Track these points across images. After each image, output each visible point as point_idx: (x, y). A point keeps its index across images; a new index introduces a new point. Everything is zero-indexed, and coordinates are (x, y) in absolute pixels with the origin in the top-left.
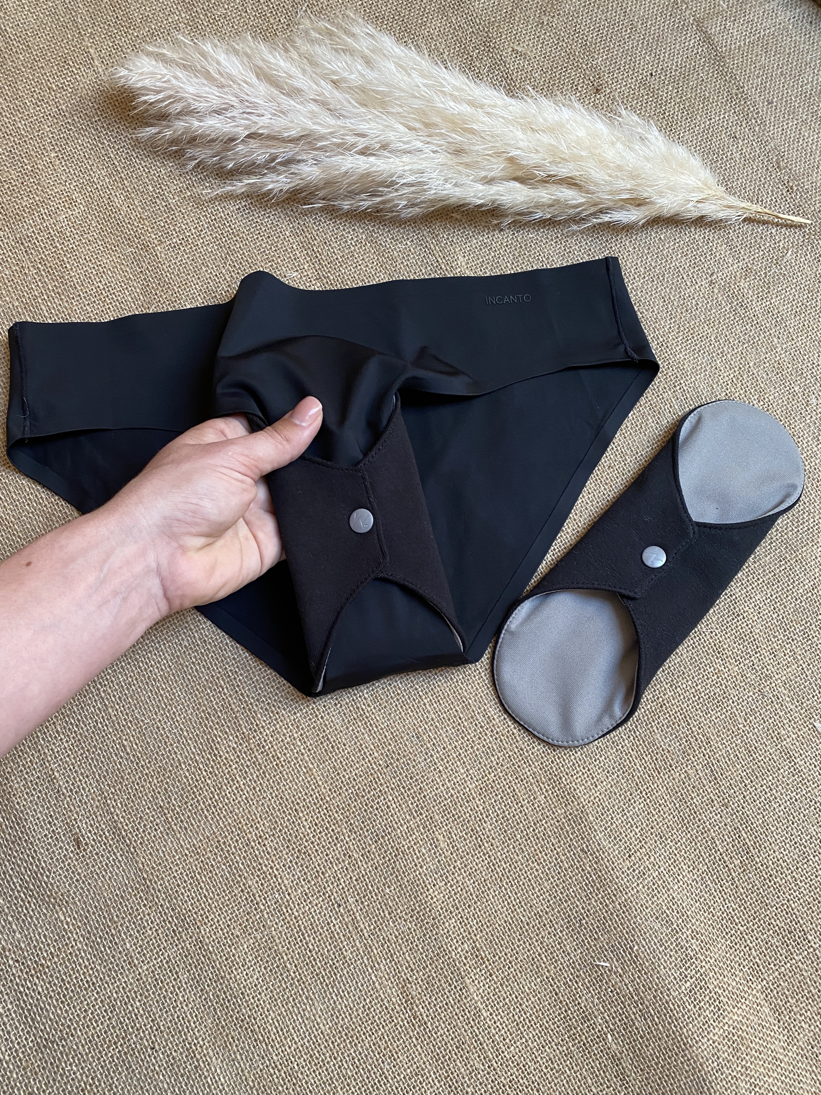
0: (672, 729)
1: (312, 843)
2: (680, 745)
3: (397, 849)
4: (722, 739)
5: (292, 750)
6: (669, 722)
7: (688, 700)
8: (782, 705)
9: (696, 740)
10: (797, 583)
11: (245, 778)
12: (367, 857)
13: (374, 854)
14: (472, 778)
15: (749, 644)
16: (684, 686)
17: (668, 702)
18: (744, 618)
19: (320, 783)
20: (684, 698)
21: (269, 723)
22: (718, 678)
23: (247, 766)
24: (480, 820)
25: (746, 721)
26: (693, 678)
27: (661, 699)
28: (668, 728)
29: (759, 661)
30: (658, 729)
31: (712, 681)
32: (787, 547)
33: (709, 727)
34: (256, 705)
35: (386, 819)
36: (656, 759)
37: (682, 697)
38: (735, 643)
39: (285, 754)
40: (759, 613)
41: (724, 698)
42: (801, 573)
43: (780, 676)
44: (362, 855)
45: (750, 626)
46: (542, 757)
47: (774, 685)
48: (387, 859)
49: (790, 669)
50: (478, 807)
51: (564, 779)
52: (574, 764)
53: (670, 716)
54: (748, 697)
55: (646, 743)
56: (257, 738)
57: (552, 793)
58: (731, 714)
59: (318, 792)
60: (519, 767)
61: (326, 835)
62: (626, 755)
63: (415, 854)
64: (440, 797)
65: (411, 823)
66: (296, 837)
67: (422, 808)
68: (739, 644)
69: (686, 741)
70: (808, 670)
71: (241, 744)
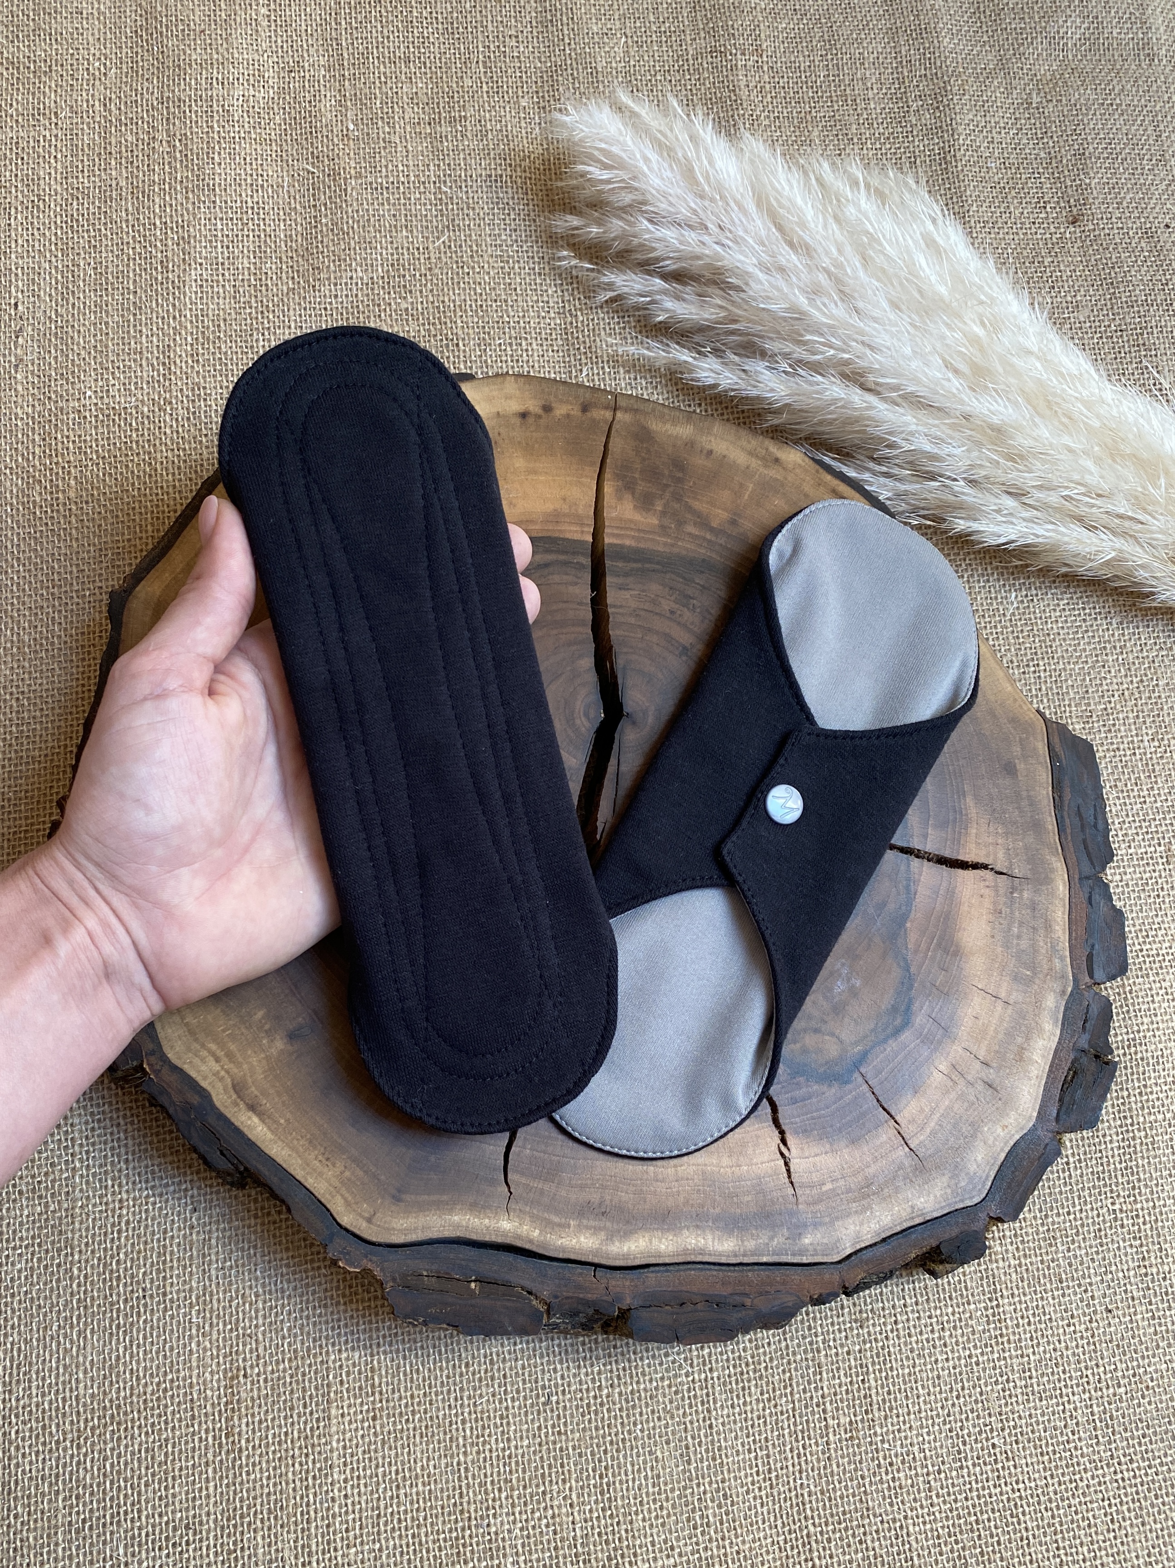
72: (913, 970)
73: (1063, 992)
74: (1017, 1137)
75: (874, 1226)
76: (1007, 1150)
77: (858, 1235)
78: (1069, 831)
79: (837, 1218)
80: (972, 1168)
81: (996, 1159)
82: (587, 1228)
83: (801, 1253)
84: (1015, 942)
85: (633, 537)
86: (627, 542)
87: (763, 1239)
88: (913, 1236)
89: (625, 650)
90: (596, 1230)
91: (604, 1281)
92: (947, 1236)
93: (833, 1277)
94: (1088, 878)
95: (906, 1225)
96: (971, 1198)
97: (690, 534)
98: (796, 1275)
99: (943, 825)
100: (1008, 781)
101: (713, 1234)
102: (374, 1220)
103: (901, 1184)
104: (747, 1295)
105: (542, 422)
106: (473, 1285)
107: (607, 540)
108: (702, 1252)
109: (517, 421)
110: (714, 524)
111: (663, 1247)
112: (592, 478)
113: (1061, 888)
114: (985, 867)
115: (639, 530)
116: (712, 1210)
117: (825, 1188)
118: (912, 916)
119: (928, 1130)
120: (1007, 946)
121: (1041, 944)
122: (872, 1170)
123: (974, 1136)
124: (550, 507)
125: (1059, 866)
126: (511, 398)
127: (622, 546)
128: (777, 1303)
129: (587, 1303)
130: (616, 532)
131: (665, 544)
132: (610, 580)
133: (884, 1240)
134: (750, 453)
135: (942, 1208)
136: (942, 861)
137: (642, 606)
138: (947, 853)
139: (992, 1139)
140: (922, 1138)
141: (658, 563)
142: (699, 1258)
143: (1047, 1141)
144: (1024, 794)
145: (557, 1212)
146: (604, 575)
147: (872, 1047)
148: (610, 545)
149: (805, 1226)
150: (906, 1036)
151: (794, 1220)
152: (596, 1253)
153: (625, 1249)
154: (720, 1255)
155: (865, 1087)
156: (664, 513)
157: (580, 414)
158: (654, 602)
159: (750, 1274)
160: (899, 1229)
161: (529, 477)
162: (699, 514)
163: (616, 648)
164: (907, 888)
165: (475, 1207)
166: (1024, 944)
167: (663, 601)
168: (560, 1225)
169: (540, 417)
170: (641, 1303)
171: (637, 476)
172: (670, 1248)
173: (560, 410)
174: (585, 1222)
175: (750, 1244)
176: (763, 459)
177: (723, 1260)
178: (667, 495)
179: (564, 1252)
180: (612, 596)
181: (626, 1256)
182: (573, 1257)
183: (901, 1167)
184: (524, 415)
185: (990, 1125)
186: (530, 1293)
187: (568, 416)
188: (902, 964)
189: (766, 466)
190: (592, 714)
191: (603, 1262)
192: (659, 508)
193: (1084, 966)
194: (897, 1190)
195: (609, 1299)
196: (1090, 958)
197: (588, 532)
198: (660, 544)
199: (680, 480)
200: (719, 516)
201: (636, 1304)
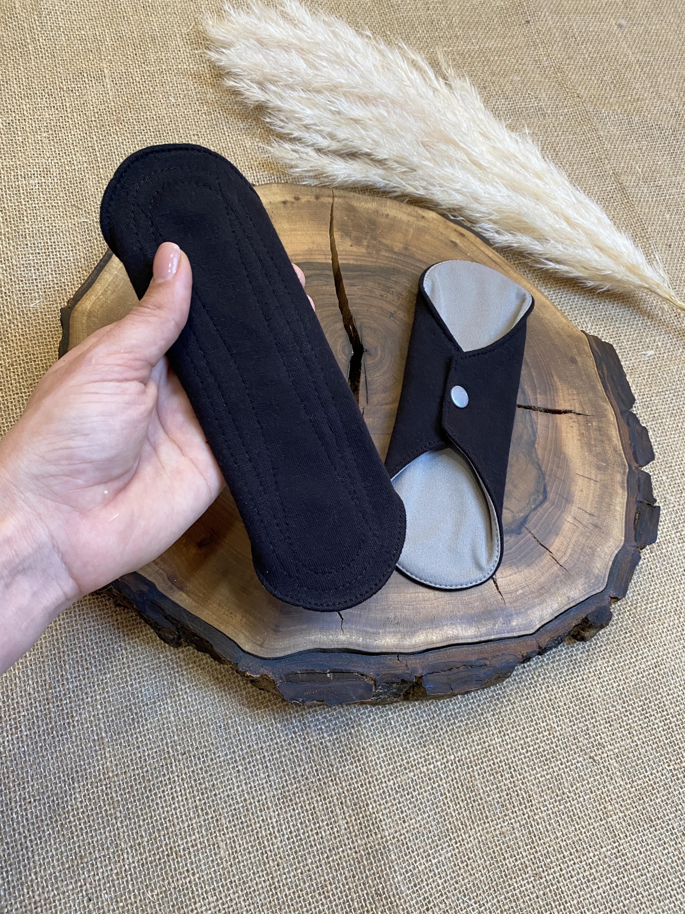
0: (494, 778)
1: (79, 819)
2: (500, 797)
3: (171, 848)
4: (545, 801)
5: (89, 712)
6: (492, 770)
7: (516, 751)
8: (612, 779)
9: (518, 795)
10: (640, 657)
11: (30, 729)
12: (136, 850)
13: (144, 848)
14: (271, 786)
15: (585, 706)
16: (514, 735)
17: (494, 749)
18: (583, 680)
19: (108, 755)
20: (512, 748)
21: (76, 677)
22: (550, 734)
23: (37, 717)
24: (270, 834)
25: (572, 787)
26: (524, 729)
27: (487, 744)
28: (490, 776)
29: (594, 727)
30: (479, 775)
31: (544, 737)
32: (634, 621)
33: (533, 785)
34: (69, 655)
35: (168, 812)
36: (472, 807)
37: (509, 746)
38: (571, 702)
39: (81, 714)
40: (599, 678)
41: (553, 757)
42: (645, 648)
43: (613, 747)
44: (131, 847)
45: (588, 689)
46: (352, 778)
47: (605, 755)
48: (158, 857)
49: (624, 742)
50: (271, 819)
51: (371, 806)
52: (384, 792)
53: (494, 764)
54: (578, 762)
55: (464, 787)
56: (58, 689)
57: (356, 820)
58: (558, 775)
59: (103, 765)
60: (324, 783)
61: (97, 813)
62: (442, 795)
63: (190, 858)
64: (232, 798)
65: (194, 821)
66: (64, 808)
67: (210, 807)
68: (576, 705)
69: (507, 795)
70: (642, 748)
71: (38, 692)
72: (543, 469)
73: (624, 473)
74: (616, 552)
75: (550, 611)
76: (612, 559)
77: (542, 618)
78: (610, 389)
79: (528, 609)
80: (596, 571)
81: (607, 565)
82: (390, 633)
83: (512, 631)
84: (594, 448)
85: (354, 259)
86: (351, 262)
87: (490, 626)
88: (572, 613)
89: (359, 317)
90: (395, 633)
91: (404, 662)
92: (590, 611)
93: (532, 643)
94: (625, 412)
95: (566, 608)
96: (599, 588)
97: (384, 256)
98: (512, 644)
99: (544, 393)
100: (573, 367)
101: (461, 626)
102: (264, 646)
103: (559, 585)
104: (486, 659)
105: (295, 205)
106: (328, 675)
107: (340, 262)
108: (457, 638)
109: (282, 205)
110: (396, 250)
111: (434, 638)
112: (327, 231)
113: (612, 419)
114: (570, 412)
115: (356, 256)
116: (458, 613)
117: (518, 593)
118: (537, 441)
119: (568, 555)
120: (590, 451)
121: (608, 448)
122: (542, 579)
123: (593, 555)
124: (306, 247)
125: (609, 407)
126: (276, 194)
127: (349, 264)
128: (504, 661)
129: (396, 676)
130: (344, 257)
131: (372, 262)
132: (344, 281)
133: (556, 617)
134: (409, 215)
135: (584, 595)
136: (547, 411)
137: (364, 294)
138: (550, 407)
139: (603, 554)
140: (565, 559)
141: (370, 271)
142: (456, 642)
143: (633, 552)
144: (583, 373)
145: (371, 626)
146: (341, 280)
147: (530, 513)
148: (342, 264)
149: (512, 615)
150: (546, 504)
151: (505, 613)
152: (397, 647)
153: (413, 642)
154: (467, 638)
155: (529, 535)
156: (368, 247)
157: (315, 200)
158: (370, 291)
159: (486, 646)
160: (563, 610)
161: (293, 233)
162: (387, 246)
163: (354, 316)
164: (532, 427)
165: (322, 629)
166: (599, 450)
167: (375, 290)
168: (374, 633)
169: (293, 203)
170: (428, 672)
171: (351, 229)
172: (439, 638)
173: (304, 199)
174: (388, 629)
175: (483, 630)
176: (416, 217)
177: (470, 641)
178: (368, 237)
179: (378, 648)
180: (348, 290)
181: (414, 646)
182: (384, 650)
183: (558, 576)
184: (285, 203)
185: (601, 547)
186: (362, 675)
187: (309, 201)
188: (537, 467)
189: (418, 221)
190: (347, 352)
191: (402, 651)
192: (365, 244)
193: (632, 458)
194: (558, 589)
195: (409, 672)
196: (634, 453)
197: (329, 259)
198: (369, 262)
199: (373, 230)
200: (398, 246)
201: (425, 673)
